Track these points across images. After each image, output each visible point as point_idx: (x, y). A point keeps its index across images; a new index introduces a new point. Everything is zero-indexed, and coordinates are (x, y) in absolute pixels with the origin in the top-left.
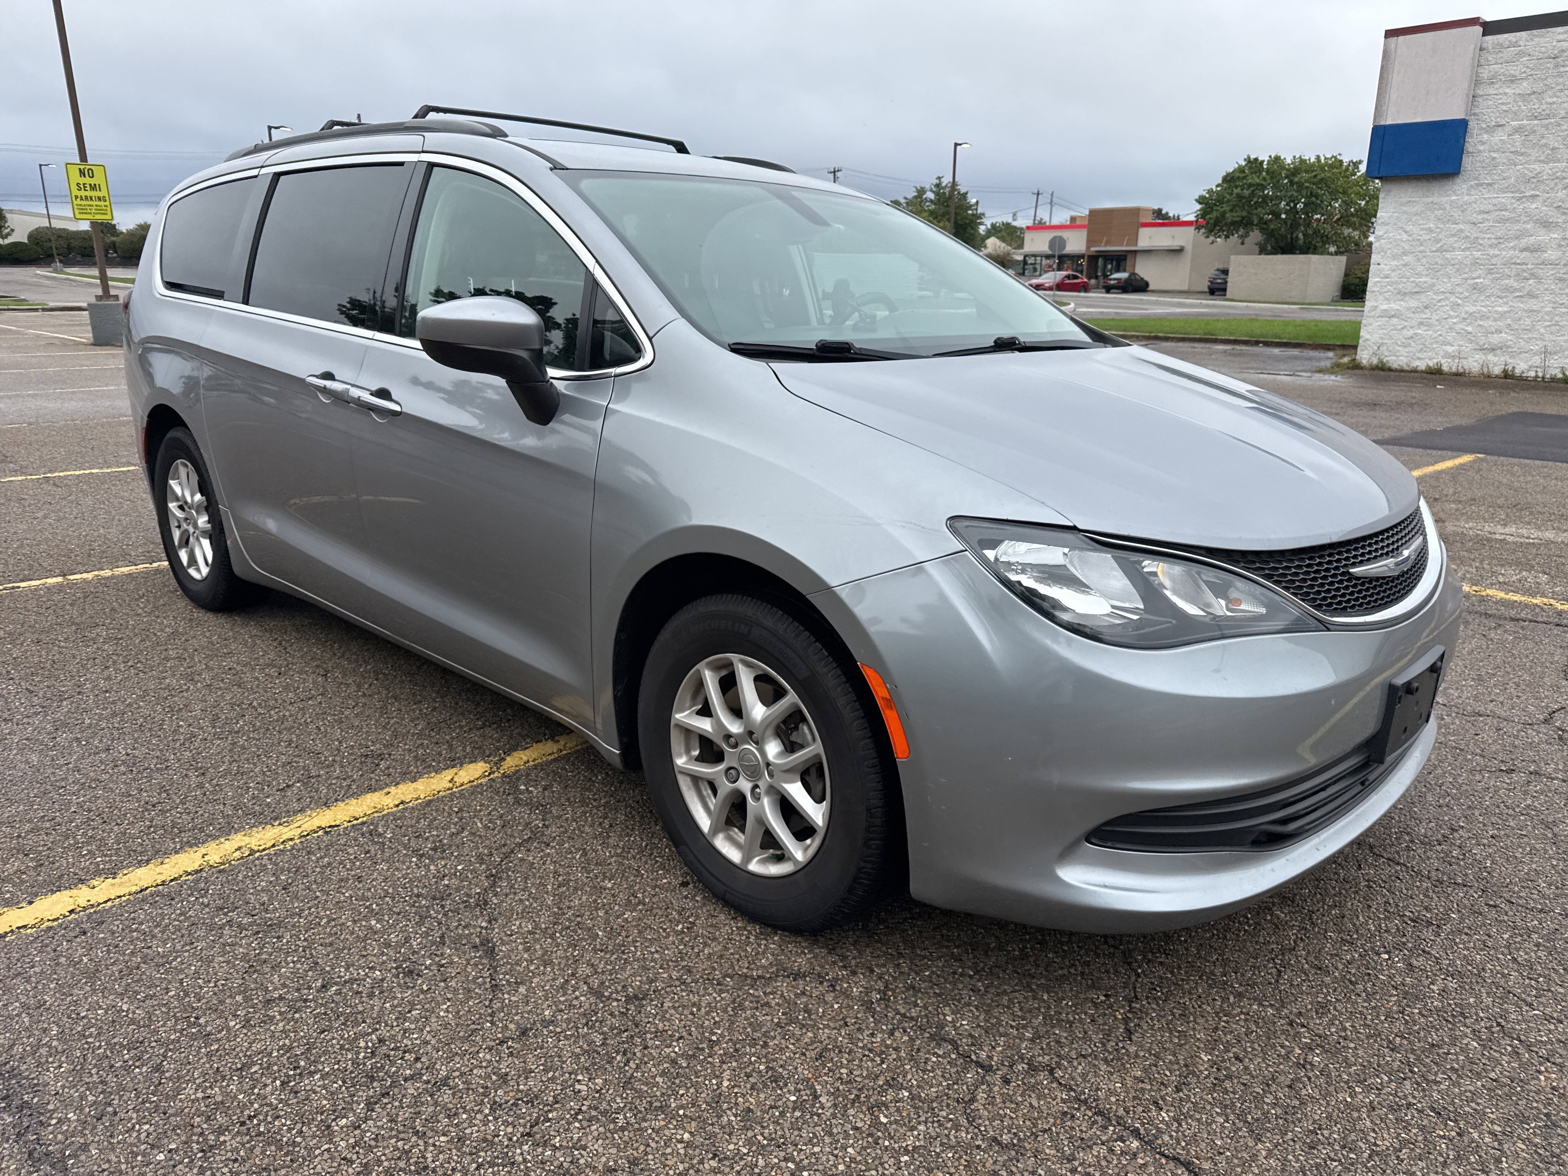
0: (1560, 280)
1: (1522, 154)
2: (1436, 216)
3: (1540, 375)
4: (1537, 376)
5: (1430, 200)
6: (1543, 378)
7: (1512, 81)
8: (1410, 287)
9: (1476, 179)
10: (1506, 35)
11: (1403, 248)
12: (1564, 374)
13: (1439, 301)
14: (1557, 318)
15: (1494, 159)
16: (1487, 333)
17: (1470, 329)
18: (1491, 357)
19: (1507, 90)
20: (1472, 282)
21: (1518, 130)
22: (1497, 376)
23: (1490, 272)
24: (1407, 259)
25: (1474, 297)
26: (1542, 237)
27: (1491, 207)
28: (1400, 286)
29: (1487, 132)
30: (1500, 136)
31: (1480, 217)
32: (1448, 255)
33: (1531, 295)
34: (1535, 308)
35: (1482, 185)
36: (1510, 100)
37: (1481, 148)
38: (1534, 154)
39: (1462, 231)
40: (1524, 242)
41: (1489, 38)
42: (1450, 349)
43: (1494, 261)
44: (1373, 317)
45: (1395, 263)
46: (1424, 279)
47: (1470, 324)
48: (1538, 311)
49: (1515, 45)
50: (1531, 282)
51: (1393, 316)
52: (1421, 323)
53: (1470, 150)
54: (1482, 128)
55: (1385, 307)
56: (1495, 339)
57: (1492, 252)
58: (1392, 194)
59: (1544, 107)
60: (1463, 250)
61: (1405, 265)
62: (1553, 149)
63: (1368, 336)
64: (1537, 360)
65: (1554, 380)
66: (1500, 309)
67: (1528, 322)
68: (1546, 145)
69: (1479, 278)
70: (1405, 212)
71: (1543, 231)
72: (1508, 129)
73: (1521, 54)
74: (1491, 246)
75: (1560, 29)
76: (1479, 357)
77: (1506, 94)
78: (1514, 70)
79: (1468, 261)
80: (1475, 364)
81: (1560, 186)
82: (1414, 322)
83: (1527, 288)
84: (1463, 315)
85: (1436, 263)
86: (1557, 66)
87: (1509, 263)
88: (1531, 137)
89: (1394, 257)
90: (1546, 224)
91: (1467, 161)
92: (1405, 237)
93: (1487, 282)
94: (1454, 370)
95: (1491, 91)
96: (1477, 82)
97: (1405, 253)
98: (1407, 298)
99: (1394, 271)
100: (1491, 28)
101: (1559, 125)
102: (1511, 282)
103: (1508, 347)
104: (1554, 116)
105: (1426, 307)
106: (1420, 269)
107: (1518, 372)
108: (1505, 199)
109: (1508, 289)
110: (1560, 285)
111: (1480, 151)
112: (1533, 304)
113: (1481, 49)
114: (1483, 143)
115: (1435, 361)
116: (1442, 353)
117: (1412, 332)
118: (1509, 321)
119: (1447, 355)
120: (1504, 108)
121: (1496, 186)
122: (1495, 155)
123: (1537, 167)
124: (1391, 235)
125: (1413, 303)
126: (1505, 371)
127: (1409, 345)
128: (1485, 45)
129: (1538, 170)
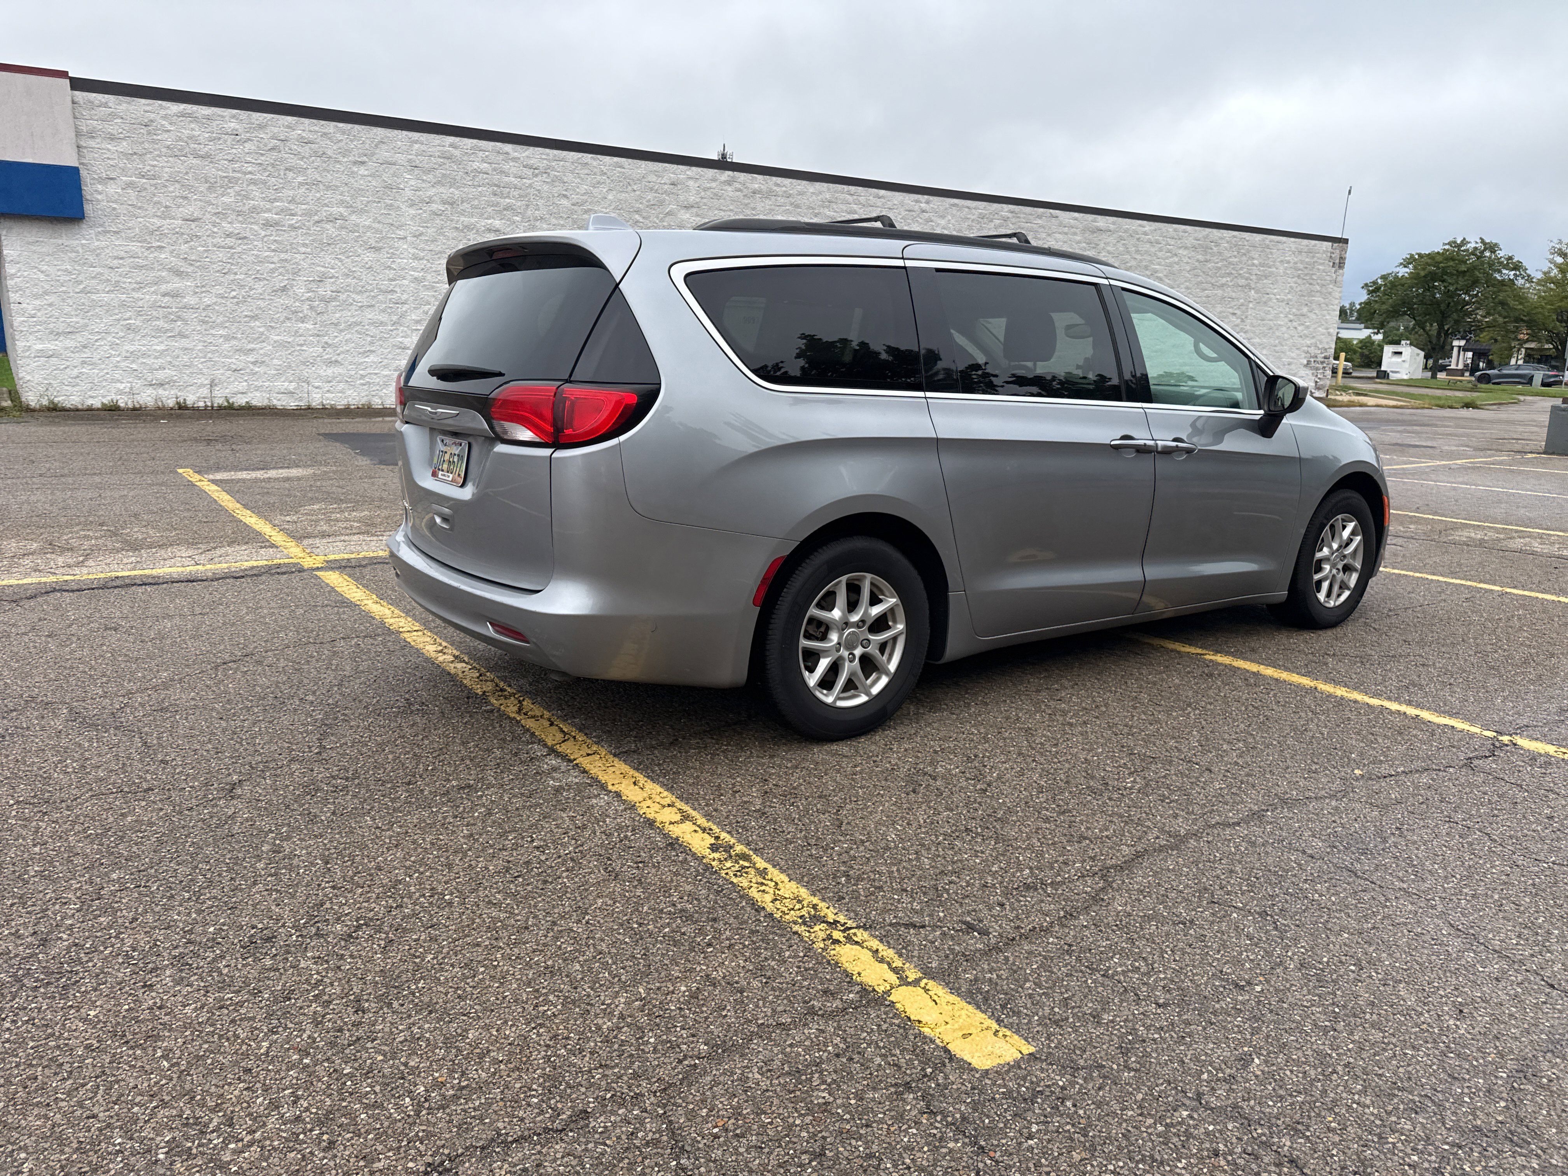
0: (204, 322)
1: (140, 208)
2: (70, 258)
3: (209, 404)
4: (206, 406)
5: (60, 242)
6: (212, 407)
7: (112, 139)
8: (61, 327)
9: (101, 226)
10: (94, 95)
11: (43, 287)
12: (228, 402)
13: (97, 341)
14: (209, 355)
15: (114, 209)
16: (152, 370)
17: (134, 366)
18: (161, 391)
19: (109, 146)
20: (122, 323)
21: (130, 185)
22: (172, 409)
23: (139, 314)
24: (51, 299)
25: (131, 336)
26: (176, 284)
27: (122, 254)
28: (51, 326)
29: (99, 183)
30: (112, 189)
31: (115, 262)
32: (94, 297)
33: (182, 335)
34: (188, 346)
35: (109, 232)
36: (115, 156)
37: (99, 197)
38: (151, 210)
39: (101, 274)
40: (164, 288)
41: (77, 93)
42: (121, 386)
43: (140, 303)
44: (28, 357)
45: (38, 302)
46: (74, 319)
47: (133, 362)
48: (192, 350)
49: (106, 105)
50: (179, 323)
51: (51, 356)
52: (84, 363)
53: (88, 197)
54: (94, 179)
55: (39, 347)
56: (161, 375)
57: (136, 295)
58: (14, 231)
59: (148, 168)
60: (108, 292)
61: (50, 305)
62: (166, 207)
63: (28, 378)
64: (205, 392)
65: (220, 408)
66: (158, 348)
67: (186, 358)
68: (159, 203)
69: (130, 319)
70: (35, 252)
71: (176, 279)
72: (118, 181)
73: (113, 115)
74: (133, 289)
75: (143, 101)
76: (149, 390)
77: (109, 150)
78: (113, 128)
79: (116, 303)
80: (149, 399)
81: (181, 241)
82: (76, 362)
83: (177, 330)
84: (124, 354)
85: (83, 304)
86: (149, 133)
87: (154, 306)
88: (144, 194)
89: (36, 296)
90: (179, 273)
91: (88, 208)
92: (42, 277)
93: (138, 323)
94: (130, 406)
95: (92, 143)
96: (78, 134)
97: (46, 293)
98: (61, 338)
99: (39, 310)
100: (78, 84)
101: (166, 186)
102: (160, 323)
103: (175, 382)
104: (160, 178)
105: (85, 347)
106: (67, 309)
107: (189, 403)
108: (134, 247)
109: (159, 330)
110: (204, 327)
111: (98, 200)
112: (184, 343)
113: (73, 102)
114: (100, 193)
115: (109, 398)
116: (114, 391)
117: (75, 372)
118: (169, 359)
119: (121, 392)
120: (112, 162)
121: (123, 234)
122: (115, 206)
123: (157, 222)
124: (26, 274)
125: (69, 343)
126: (178, 403)
127: (77, 385)
128: (76, 100)
129: (159, 224)
